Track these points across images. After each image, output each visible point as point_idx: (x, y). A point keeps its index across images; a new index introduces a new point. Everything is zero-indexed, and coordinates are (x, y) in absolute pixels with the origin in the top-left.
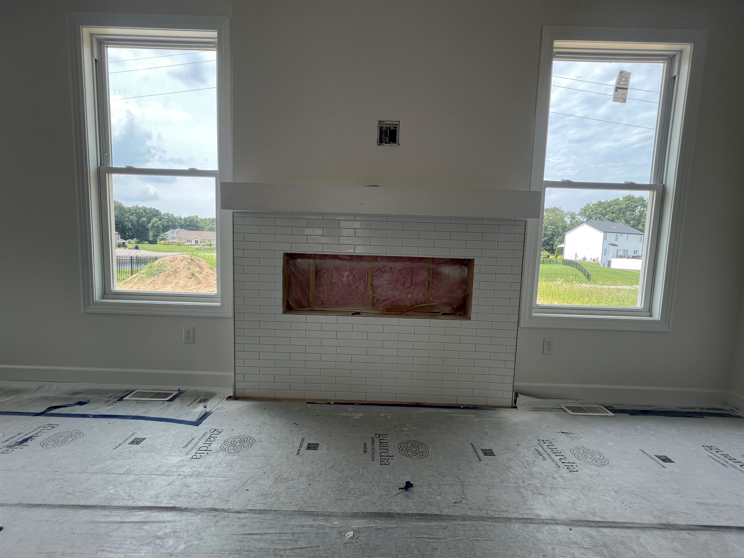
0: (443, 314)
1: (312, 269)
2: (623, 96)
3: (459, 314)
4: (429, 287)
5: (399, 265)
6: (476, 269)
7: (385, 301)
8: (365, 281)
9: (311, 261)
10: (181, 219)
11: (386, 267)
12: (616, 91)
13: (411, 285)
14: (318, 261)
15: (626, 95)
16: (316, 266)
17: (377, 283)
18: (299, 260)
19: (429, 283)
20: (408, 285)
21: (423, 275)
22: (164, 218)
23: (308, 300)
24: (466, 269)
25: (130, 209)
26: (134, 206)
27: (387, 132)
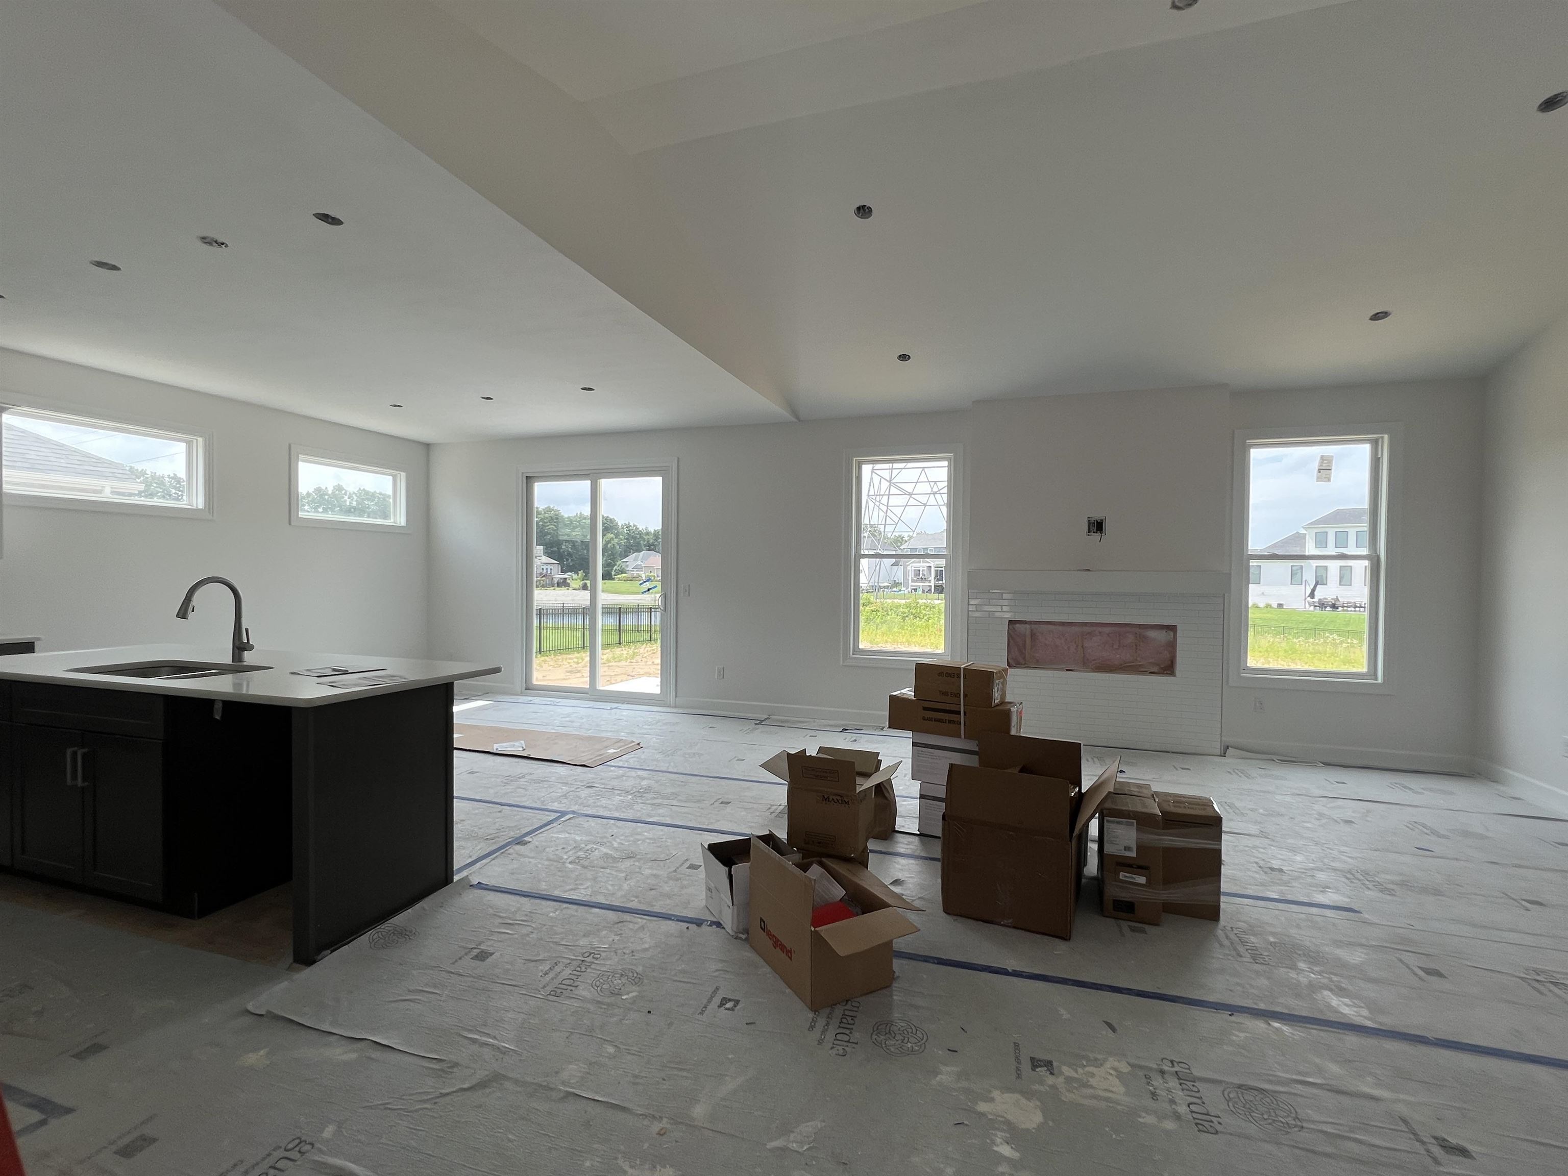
0: (1150, 673)
1: (1028, 632)
2: (1328, 476)
3: (1167, 673)
4: (1136, 649)
5: (1107, 630)
6: (1179, 634)
7: (1094, 660)
8: (1075, 643)
9: (1028, 626)
10: (648, 533)
11: (1095, 631)
12: (1320, 472)
13: (1119, 646)
14: (1033, 626)
15: (1330, 475)
16: (1032, 630)
17: (1086, 645)
18: (1018, 625)
19: (1136, 646)
20: (1115, 646)
21: (1130, 639)
22: (622, 534)
23: (1024, 658)
24: (1172, 634)
25: (571, 521)
26: (577, 514)
27: (1094, 523)
